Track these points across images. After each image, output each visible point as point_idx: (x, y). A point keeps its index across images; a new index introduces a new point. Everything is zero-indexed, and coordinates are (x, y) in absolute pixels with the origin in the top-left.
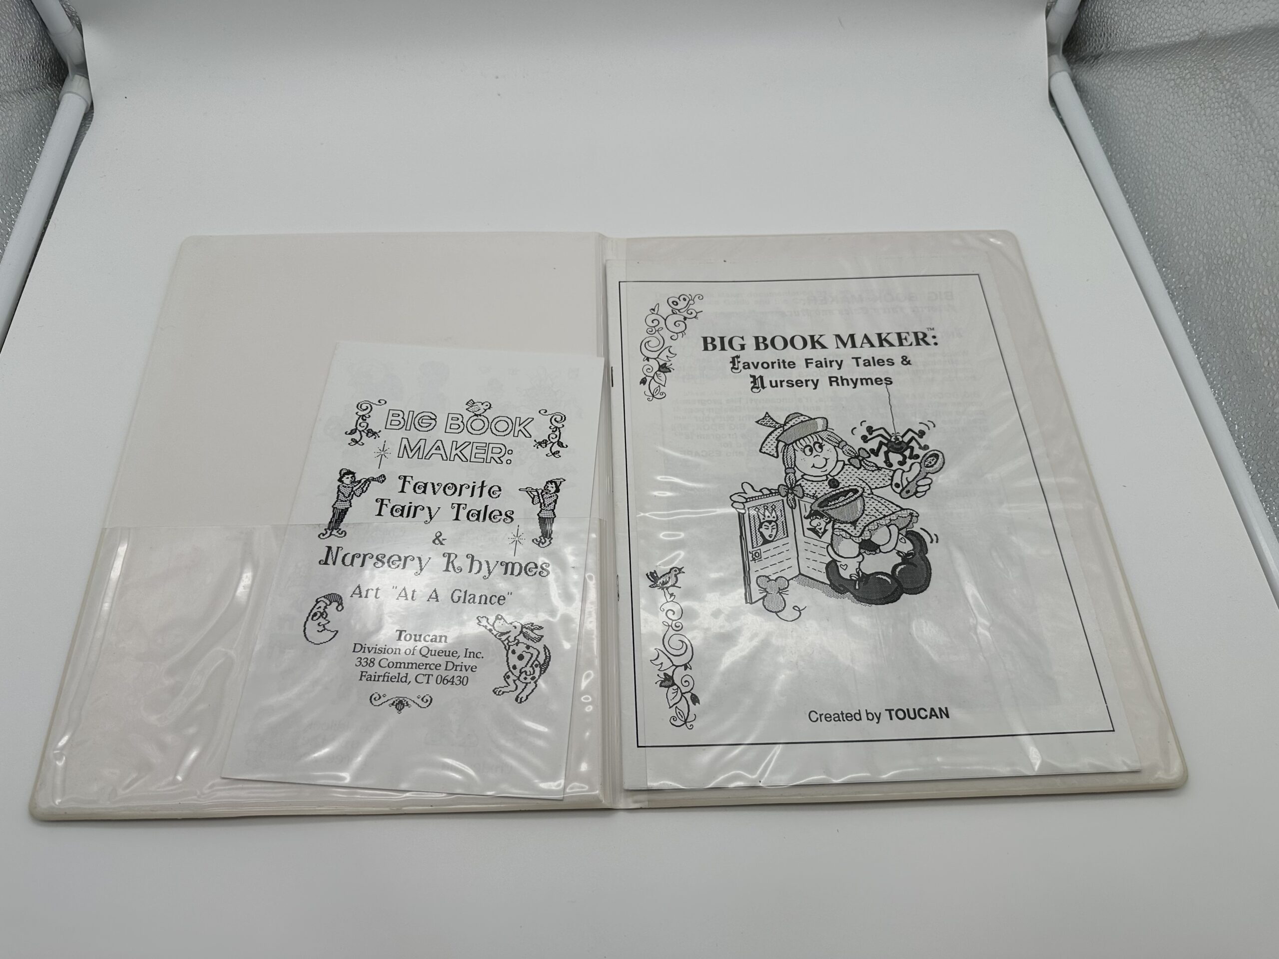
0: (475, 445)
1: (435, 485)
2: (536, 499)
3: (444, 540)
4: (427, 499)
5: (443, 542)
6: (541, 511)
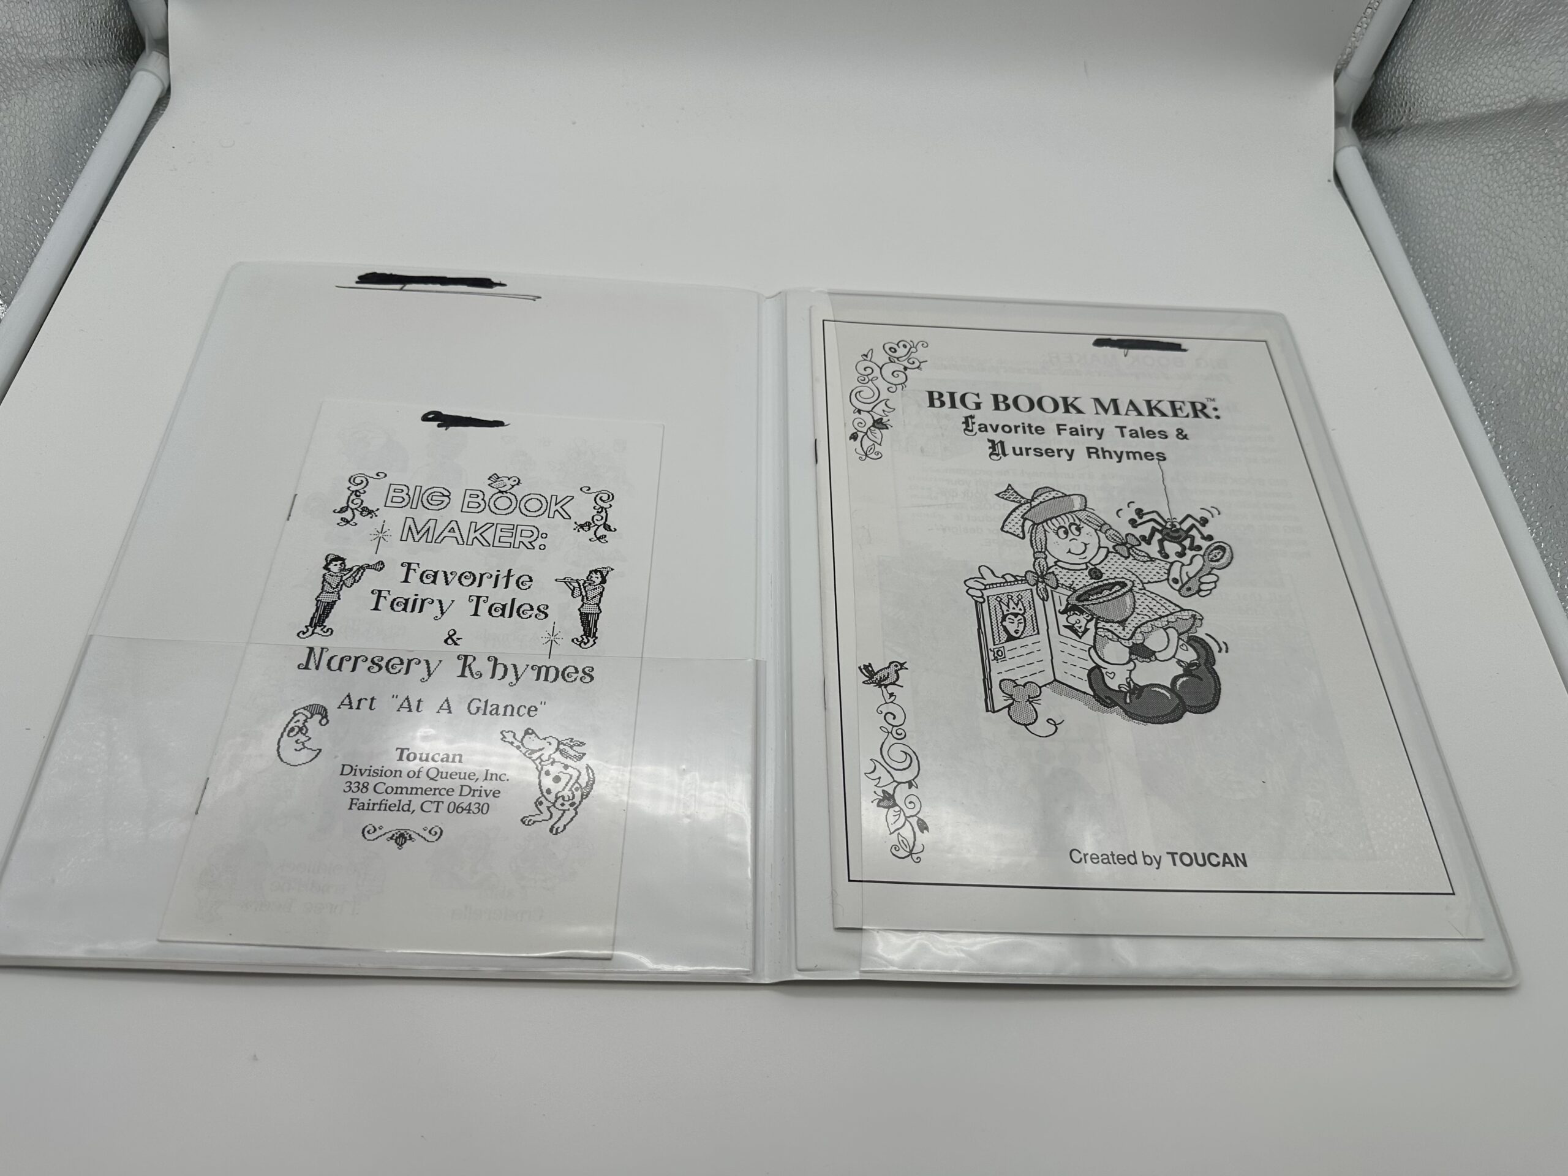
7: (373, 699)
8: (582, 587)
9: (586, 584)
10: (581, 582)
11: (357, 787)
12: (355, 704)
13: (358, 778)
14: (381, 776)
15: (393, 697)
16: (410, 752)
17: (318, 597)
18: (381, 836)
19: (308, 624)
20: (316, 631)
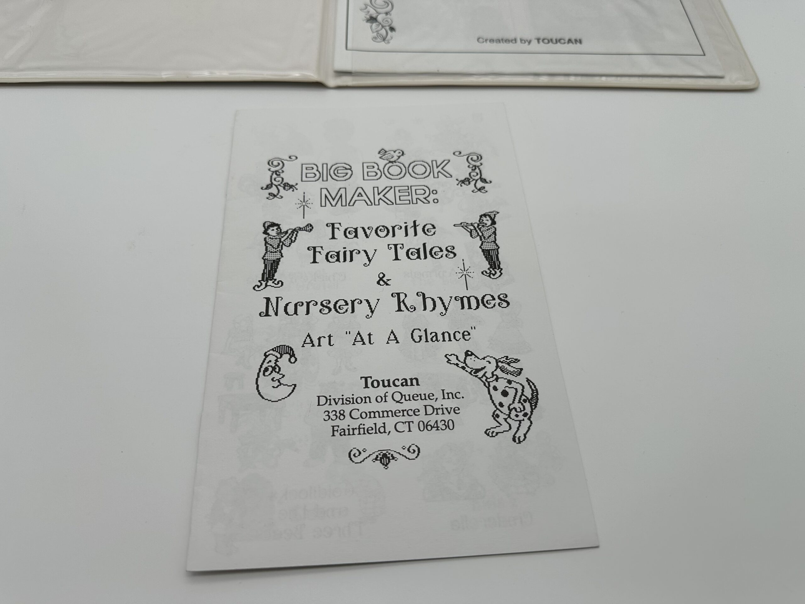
0: (397, 189)
1: (366, 228)
2: (474, 232)
3: (388, 280)
4: (361, 243)
5: (388, 282)
6: (482, 244)
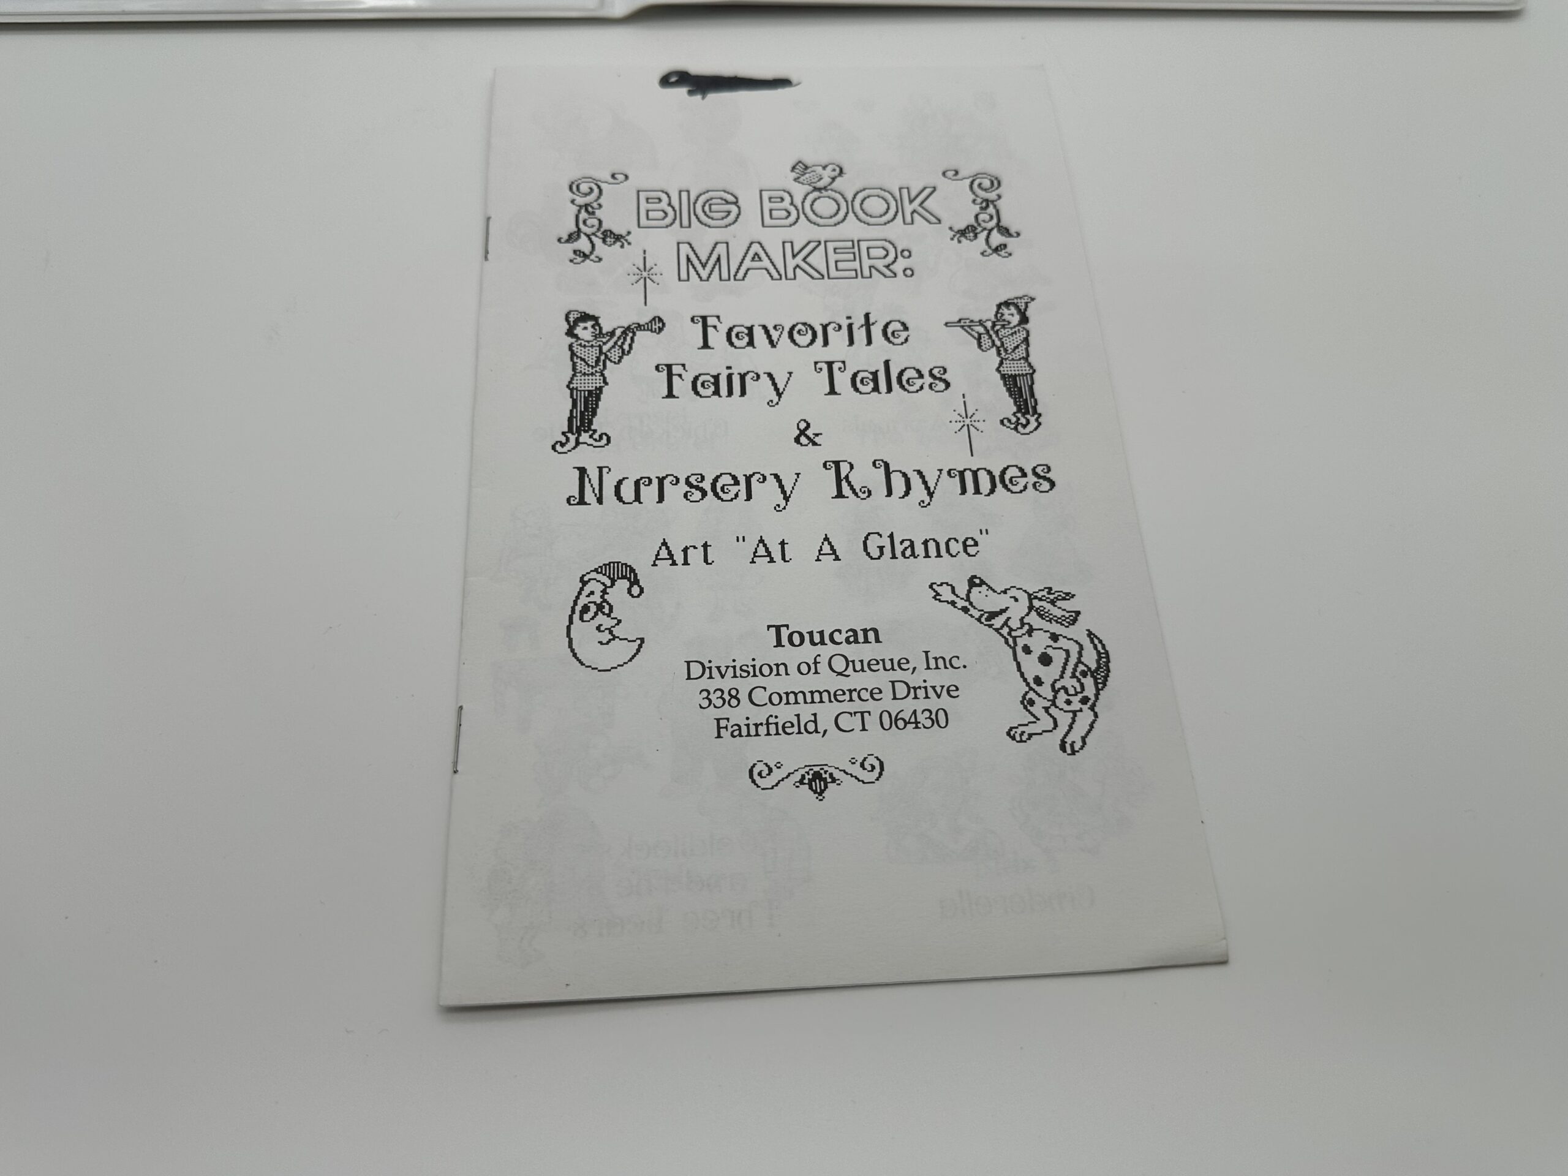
7: (705, 546)
8: (991, 332)
9: (998, 327)
10: (989, 324)
11: (721, 697)
12: (679, 557)
13: (718, 682)
14: (755, 675)
15: (738, 540)
16: (791, 630)
17: (570, 382)
18: (783, 780)
19: (566, 429)
20: (581, 440)
